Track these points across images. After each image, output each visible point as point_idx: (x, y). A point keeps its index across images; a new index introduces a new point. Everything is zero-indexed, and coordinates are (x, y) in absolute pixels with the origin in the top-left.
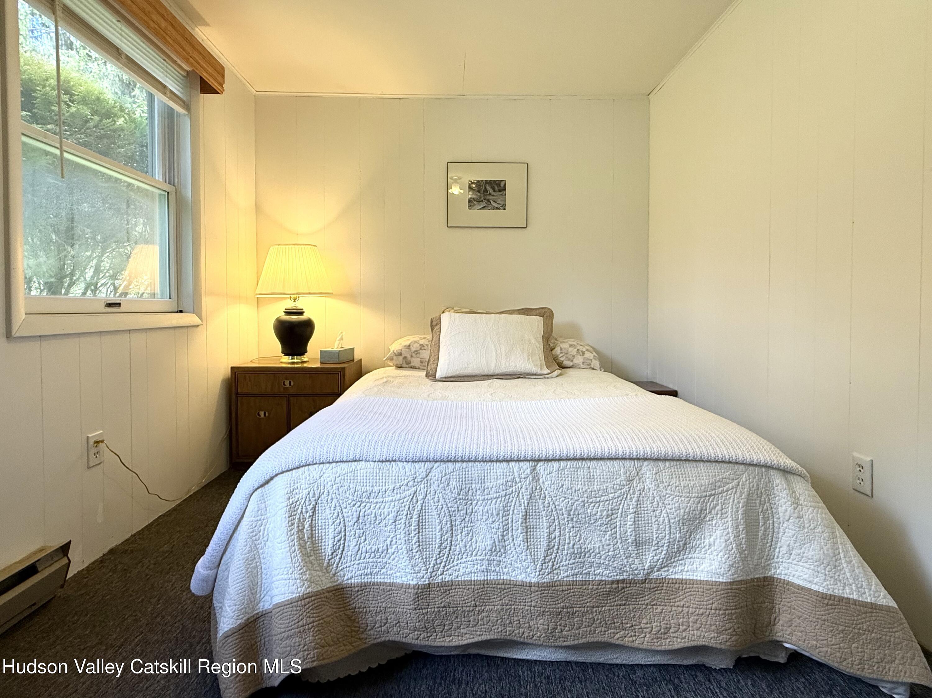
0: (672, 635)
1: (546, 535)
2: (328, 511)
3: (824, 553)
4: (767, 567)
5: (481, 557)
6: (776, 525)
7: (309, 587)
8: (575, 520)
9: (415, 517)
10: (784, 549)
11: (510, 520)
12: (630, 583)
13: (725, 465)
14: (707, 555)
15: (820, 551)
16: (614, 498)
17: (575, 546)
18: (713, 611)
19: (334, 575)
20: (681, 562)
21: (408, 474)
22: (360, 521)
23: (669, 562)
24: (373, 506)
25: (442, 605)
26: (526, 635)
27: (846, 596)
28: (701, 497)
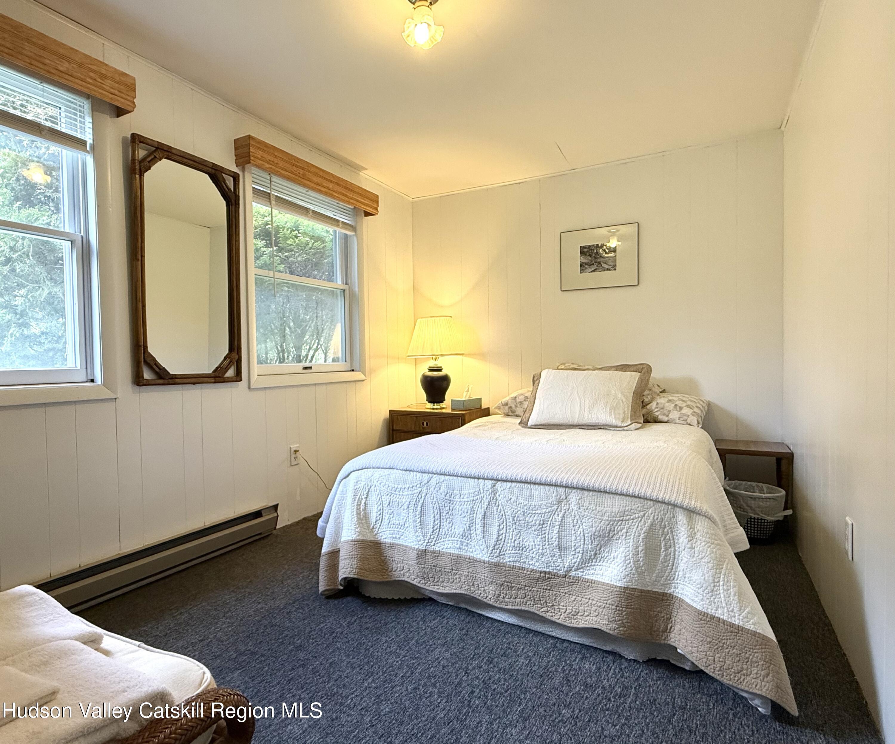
0: (579, 617)
1: (496, 530)
2: (374, 497)
3: (705, 578)
4: (667, 585)
5: (457, 539)
6: (677, 553)
7: (358, 536)
8: (517, 524)
9: (419, 506)
10: (681, 573)
11: (475, 517)
12: (555, 575)
13: (637, 500)
14: (611, 565)
15: (702, 576)
16: (545, 513)
17: (516, 542)
18: (608, 606)
19: (376, 535)
20: (593, 567)
21: (418, 479)
22: (391, 505)
23: (583, 566)
24: (398, 496)
25: (433, 565)
26: (482, 595)
27: (717, 615)
28: (611, 521)
